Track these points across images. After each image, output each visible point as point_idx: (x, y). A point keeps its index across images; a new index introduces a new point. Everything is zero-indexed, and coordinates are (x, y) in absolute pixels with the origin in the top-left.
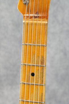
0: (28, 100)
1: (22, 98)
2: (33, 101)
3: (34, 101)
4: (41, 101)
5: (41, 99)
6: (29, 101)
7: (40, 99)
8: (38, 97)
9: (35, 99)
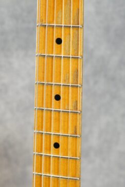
0: (53, 23)
1: (42, 21)
2: (61, 24)
3: (63, 25)
4: (76, 23)
5: (76, 20)
6: (55, 25)
7: (74, 20)
8: (70, 16)
9: (65, 21)
